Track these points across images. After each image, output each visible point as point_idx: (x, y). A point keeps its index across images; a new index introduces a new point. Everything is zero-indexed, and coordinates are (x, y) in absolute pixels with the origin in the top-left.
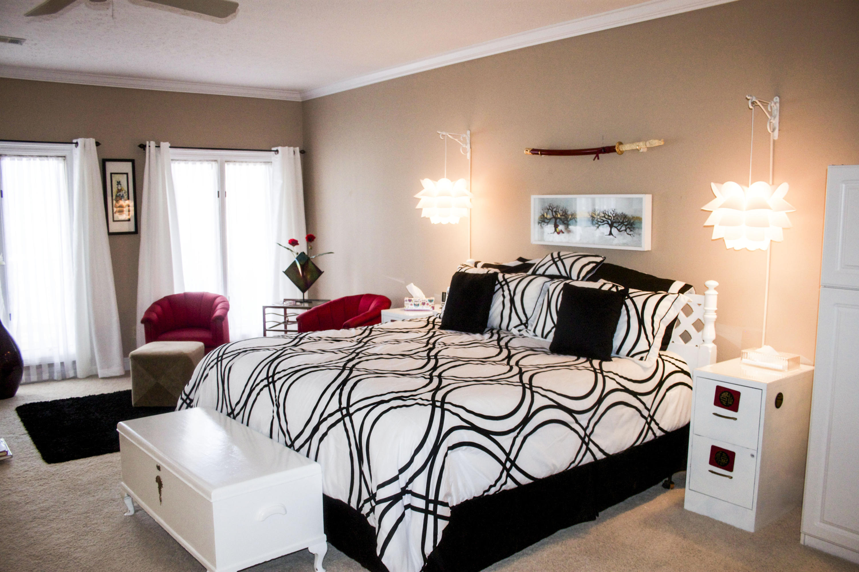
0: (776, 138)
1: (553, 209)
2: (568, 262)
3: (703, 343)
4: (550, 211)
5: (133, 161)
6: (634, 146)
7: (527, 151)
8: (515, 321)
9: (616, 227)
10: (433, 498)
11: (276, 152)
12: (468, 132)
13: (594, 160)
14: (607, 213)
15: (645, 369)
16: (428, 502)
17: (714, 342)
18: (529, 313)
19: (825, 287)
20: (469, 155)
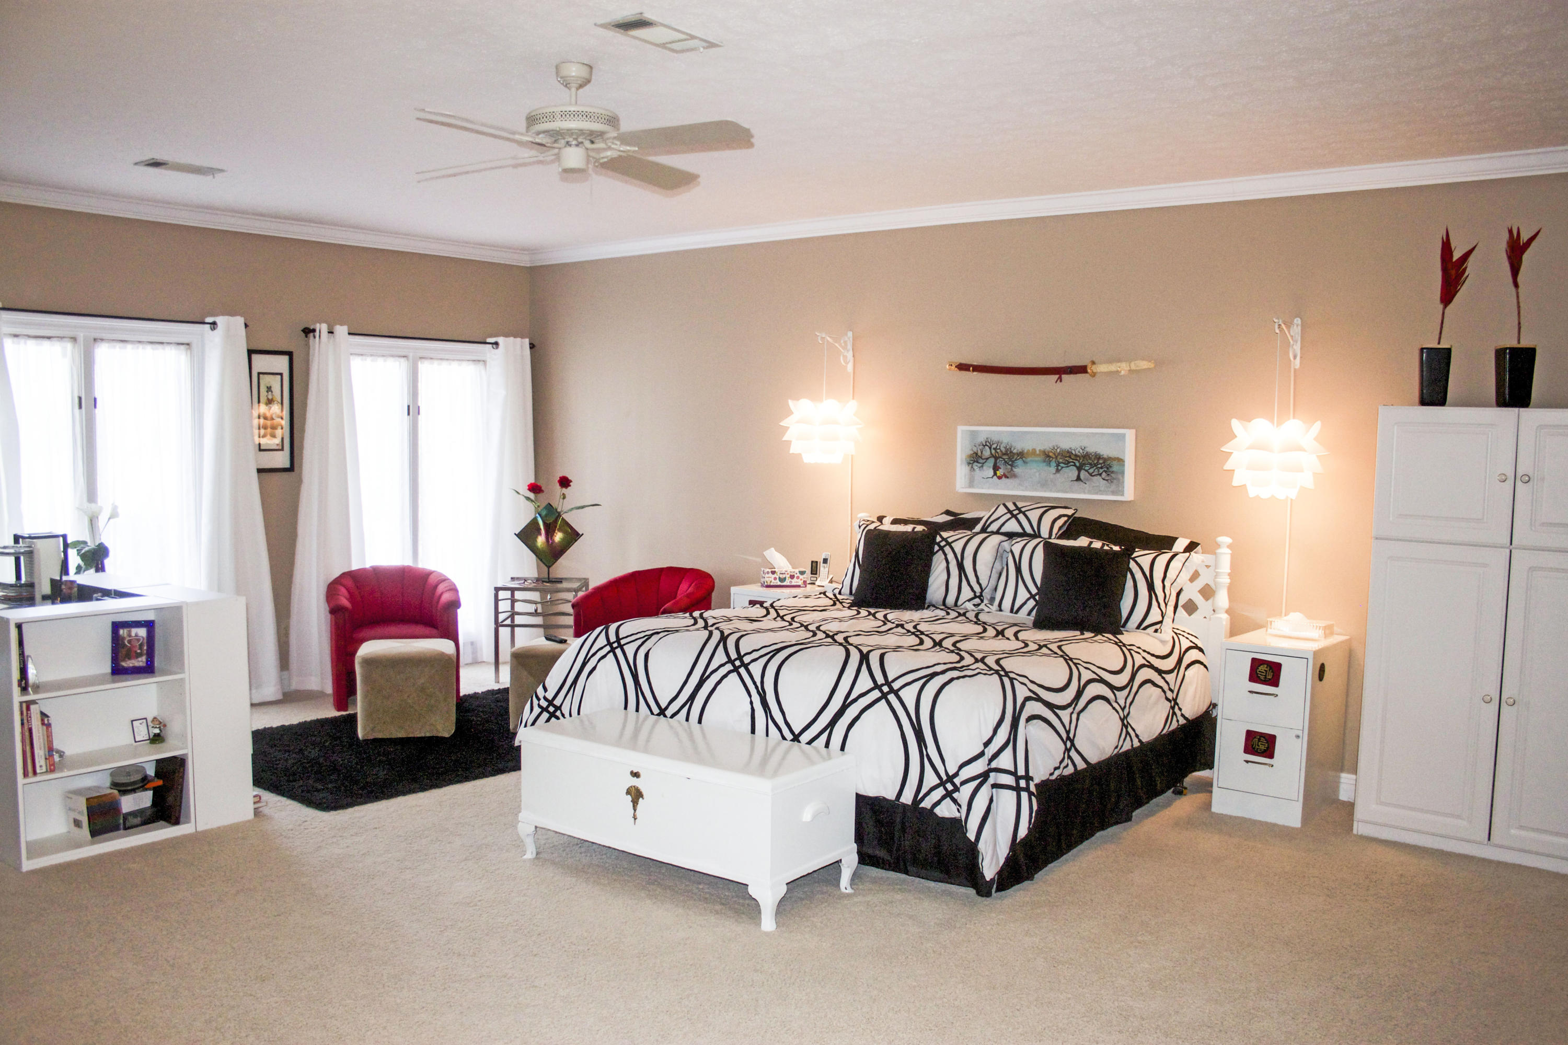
0: (1298, 366)
1: (991, 446)
2: (1034, 515)
3: (1213, 614)
4: (987, 448)
5: (290, 354)
6: (1113, 367)
7: (952, 365)
8: (966, 593)
9: (1086, 471)
10: (1024, 774)
11: (494, 346)
12: (850, 334)
13: (1056, 382)
14: (1074, 452)
15: (1163, 642)
16: (1018, 778)
17: (1227, 612)
18: (984, 582)
19: (1377, 539)
20: (850, 367)
